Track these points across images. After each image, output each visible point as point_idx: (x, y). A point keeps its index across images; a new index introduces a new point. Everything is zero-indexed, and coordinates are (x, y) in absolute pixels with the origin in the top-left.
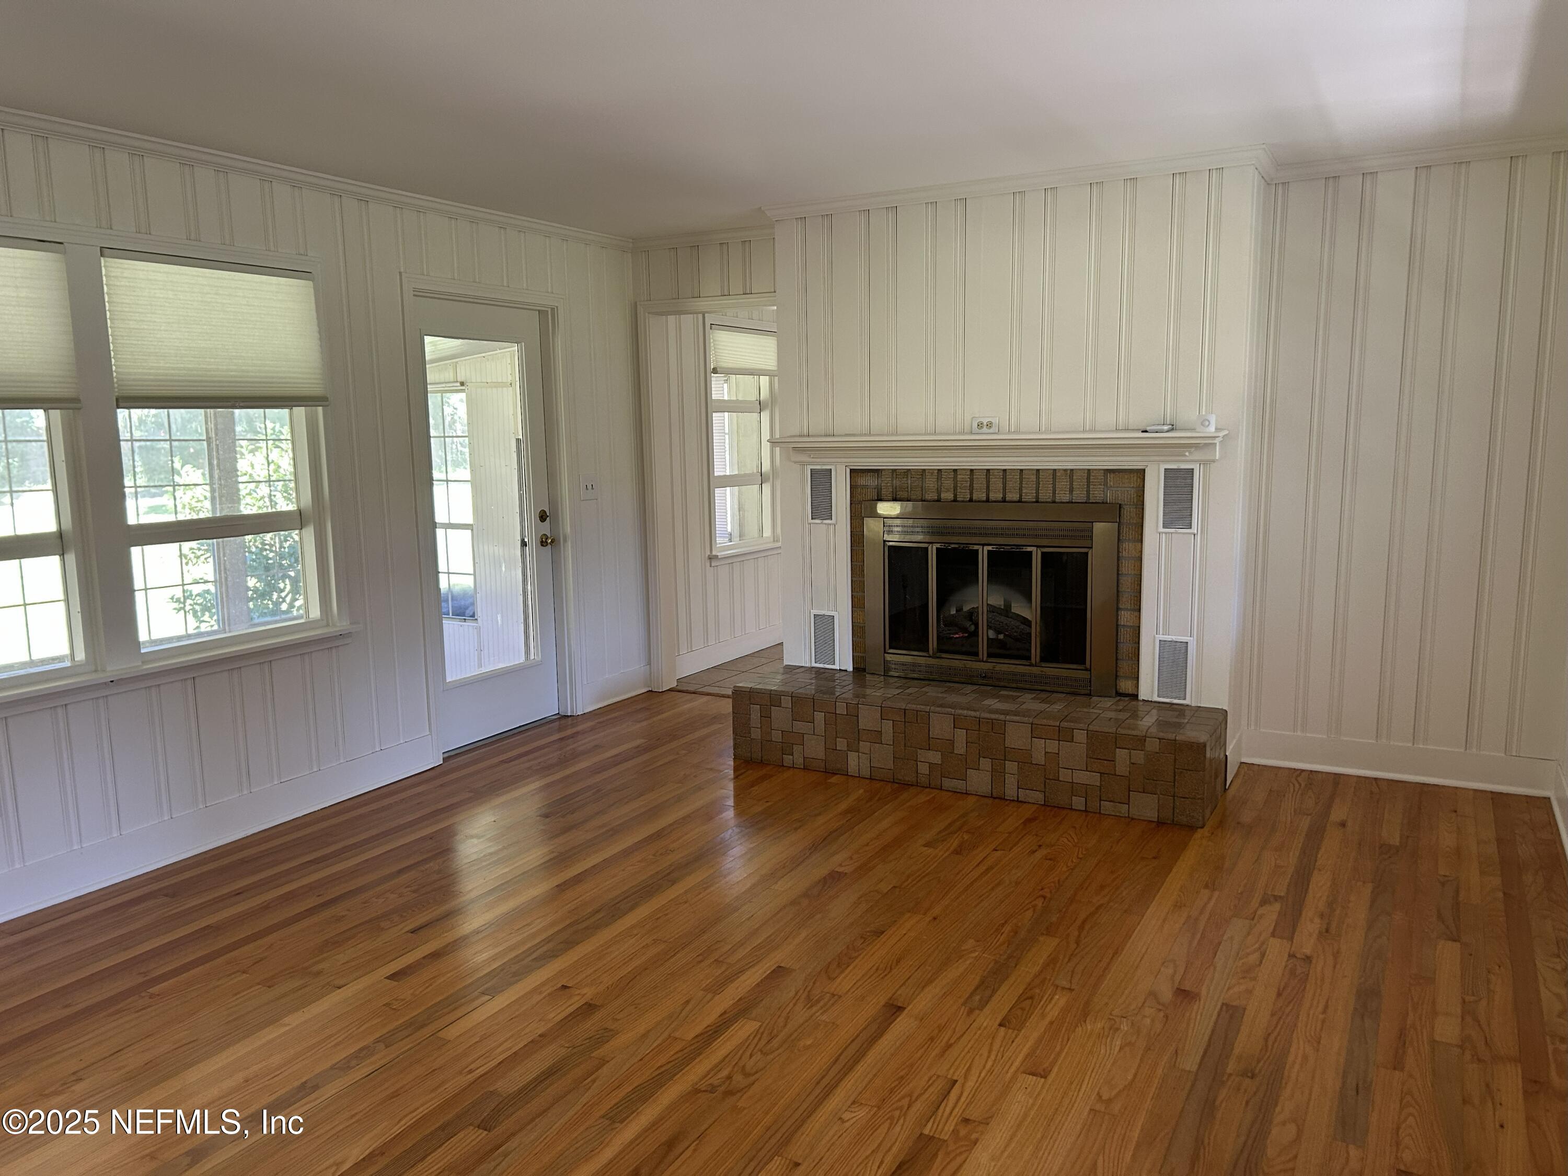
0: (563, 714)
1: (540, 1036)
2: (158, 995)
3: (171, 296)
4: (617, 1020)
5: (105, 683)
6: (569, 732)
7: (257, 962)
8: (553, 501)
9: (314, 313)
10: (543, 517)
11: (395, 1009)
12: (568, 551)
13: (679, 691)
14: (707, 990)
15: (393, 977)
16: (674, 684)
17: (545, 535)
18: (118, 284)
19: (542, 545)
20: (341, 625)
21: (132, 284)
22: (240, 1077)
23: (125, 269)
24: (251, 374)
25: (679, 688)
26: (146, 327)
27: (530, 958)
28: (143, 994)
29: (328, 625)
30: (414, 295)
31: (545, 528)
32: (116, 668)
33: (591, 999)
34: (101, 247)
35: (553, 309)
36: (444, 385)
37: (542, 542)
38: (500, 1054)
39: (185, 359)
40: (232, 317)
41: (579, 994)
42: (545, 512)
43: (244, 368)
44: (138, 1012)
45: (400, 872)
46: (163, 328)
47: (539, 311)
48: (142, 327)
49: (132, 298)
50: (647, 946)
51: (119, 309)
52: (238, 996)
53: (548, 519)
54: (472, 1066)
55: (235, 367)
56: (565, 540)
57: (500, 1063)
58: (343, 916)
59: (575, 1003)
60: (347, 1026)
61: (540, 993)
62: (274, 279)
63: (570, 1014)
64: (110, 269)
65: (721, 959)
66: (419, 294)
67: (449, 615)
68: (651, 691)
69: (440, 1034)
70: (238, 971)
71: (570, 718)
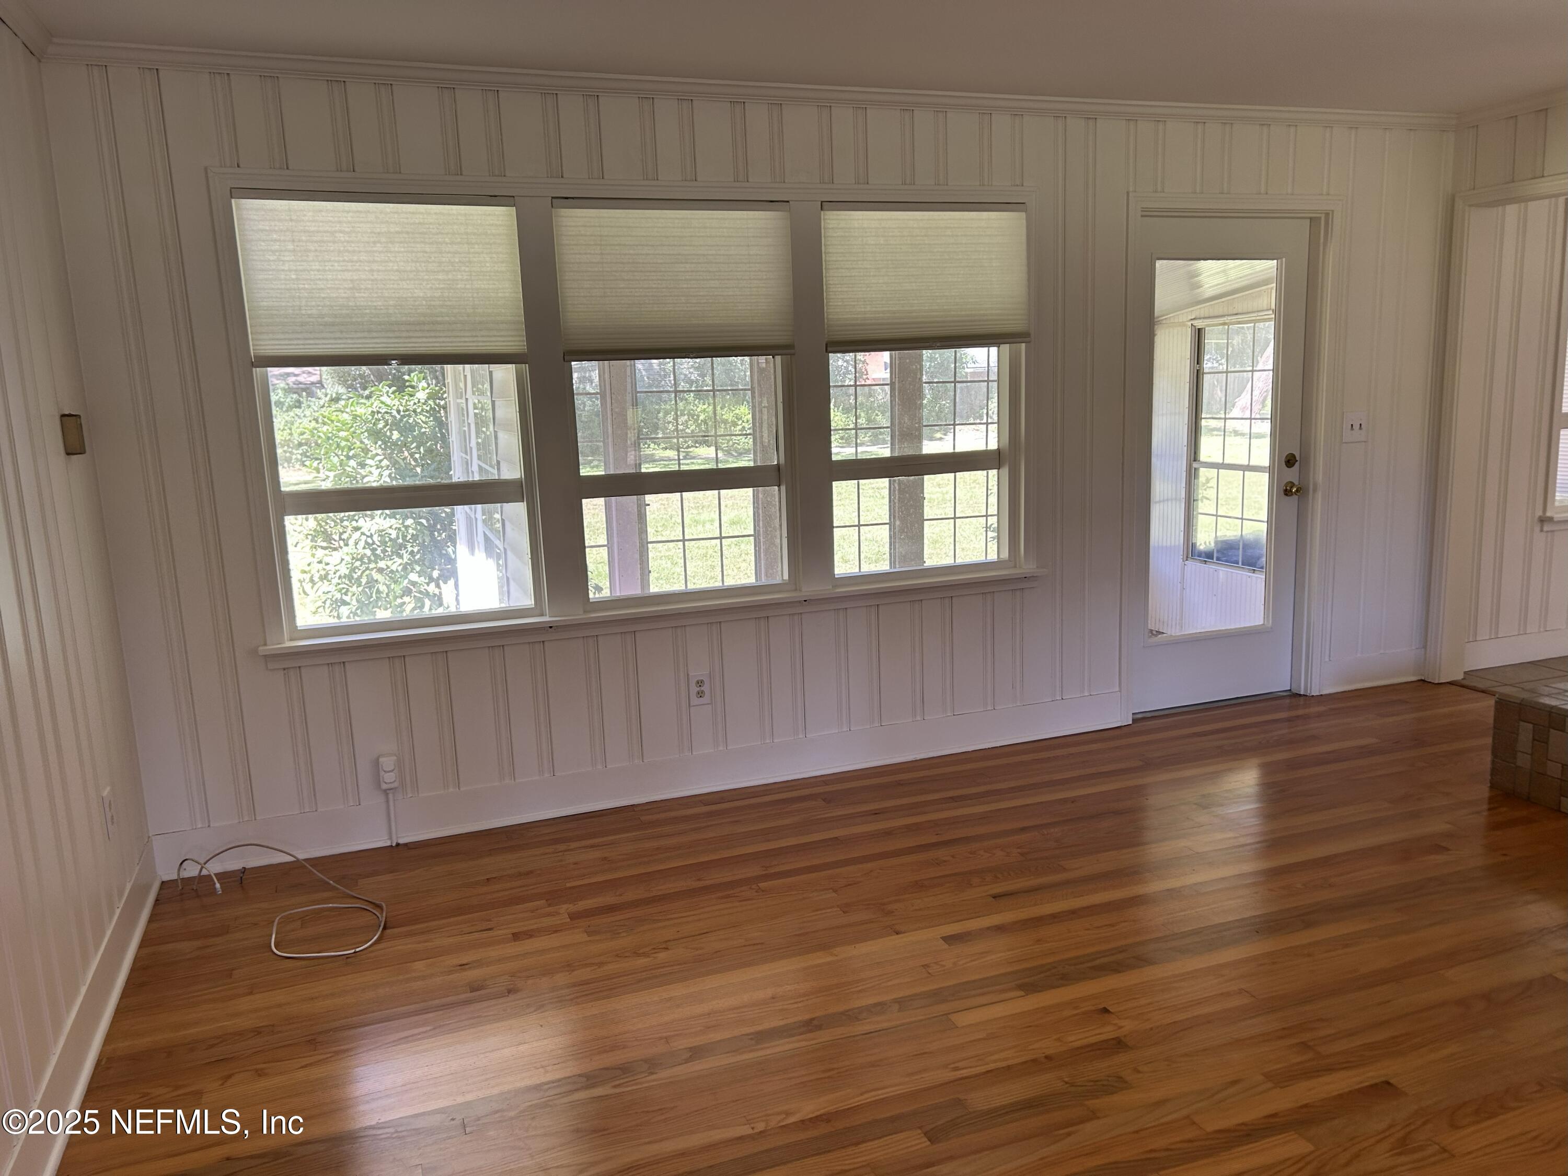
0: (1294, 691)
1: (1046, 1057)
2: (763, 891)
3: (882, 242)
4: (1139, 1072)
5: (800, 602)
6: (1300, 712)
7: (849, 885)
8: (1305, 443)
9: (1024, 246)
10: (1290, 461)
11: (929, 973)
12: (1318, 504)
13: (1463, 686)
14: (1268, 1076)
15: (946, 939)
16: (1459, 676)
17: (1291, 482)
18: (835, 235)
19: (1286, 495)
20: (1027, 567)
21: (847, 234)
22: (770, 992)
23: (842, 220)
24: (953, 313)
25: (1466, 683)
26: (857, 274)
27: (1089, 964)
28: (753, 887)
29: (1015, 567)
30: (1142, 216)
31: (1292, 475)
32: (810, 589)
33: (1125, 1036)
34: (822, 202)
35: (1327, 214)
36: (1255, 315)
37: (1286, 490)
38: (995, 1061)
39: (891, 302)
40: (939, 257)
41: (1115, 1024)
42: (1293, 456)
43: (945, 307)
44: (740, 901)
45: (1024, 830)
46: (872, 274)
47: (1311, 218)
48: (853, 274)
49: (846, 247)
50: (1227, 995)
51: (834, 259)
52: (819, 912)
53: (1297, 464)
54: (960, 1064)
55: (937, 307)
56: (1315, 490)
57: (988, 1072)
58: (945, 861)
59: (1107, 1032)
60: (880, 976)
61: (1076, 1008)
62: (985, 215)
63: (1092, 1045)
64: (829, 221)
65: (1311, 1044)
66: (1147, 213)
67: (1238, 563)
68: (1423, 681)
69: (953, 1017)
70: (831, 889)
71: (1302, 698)
